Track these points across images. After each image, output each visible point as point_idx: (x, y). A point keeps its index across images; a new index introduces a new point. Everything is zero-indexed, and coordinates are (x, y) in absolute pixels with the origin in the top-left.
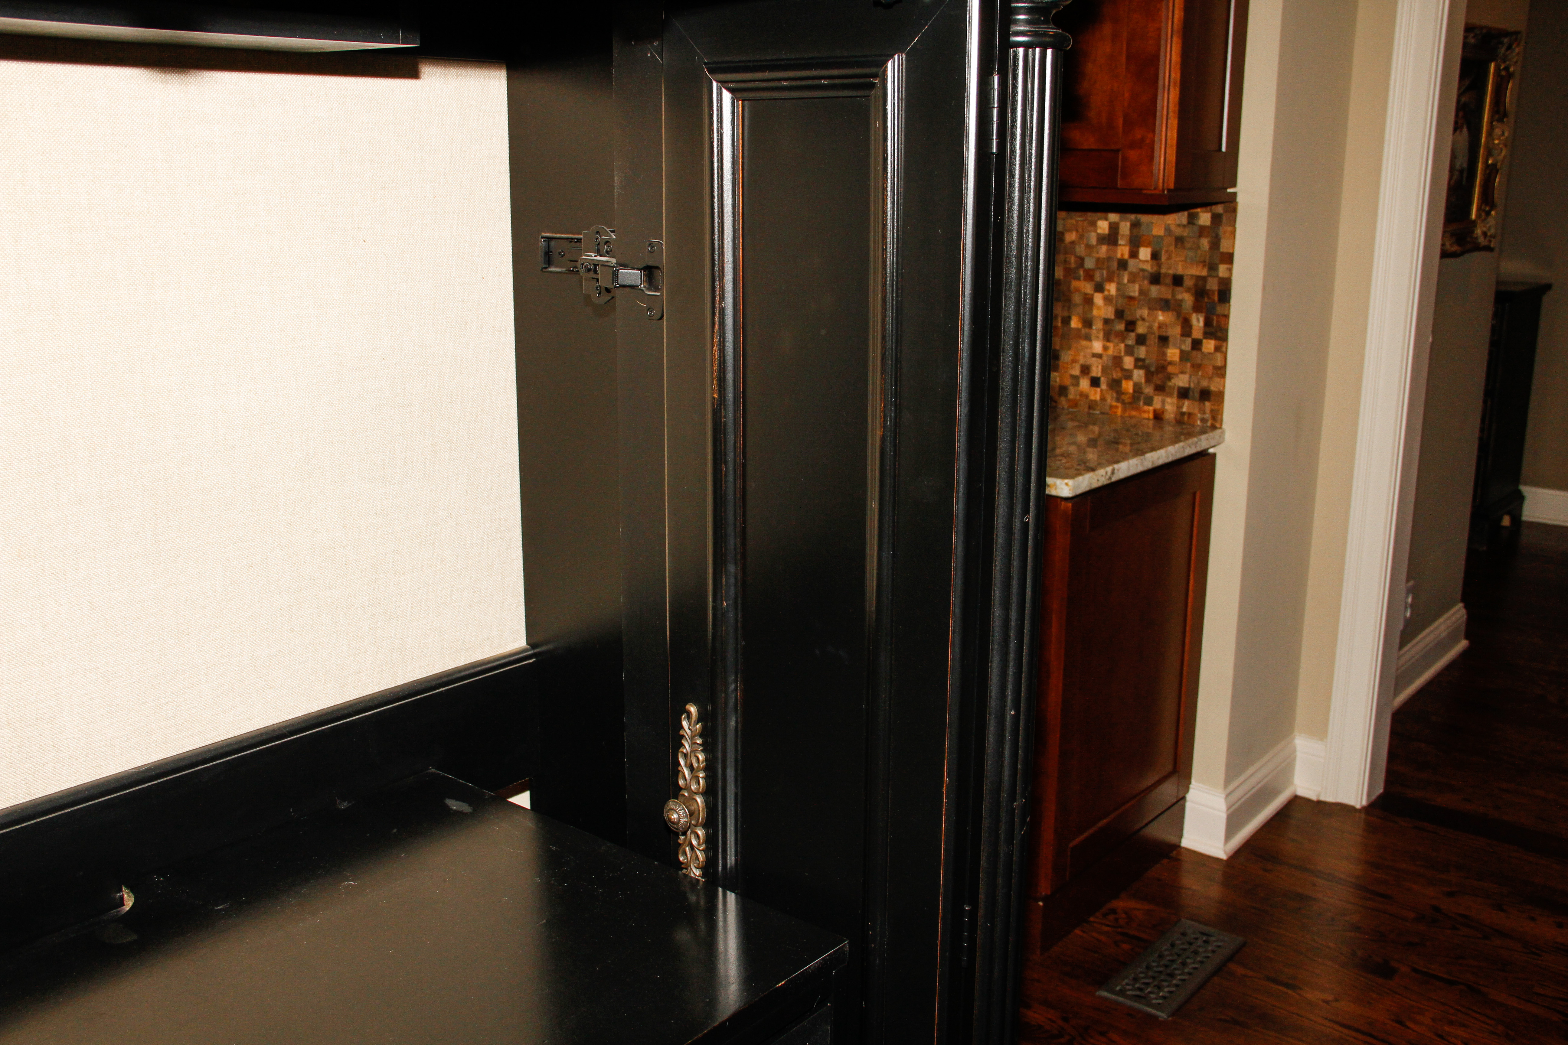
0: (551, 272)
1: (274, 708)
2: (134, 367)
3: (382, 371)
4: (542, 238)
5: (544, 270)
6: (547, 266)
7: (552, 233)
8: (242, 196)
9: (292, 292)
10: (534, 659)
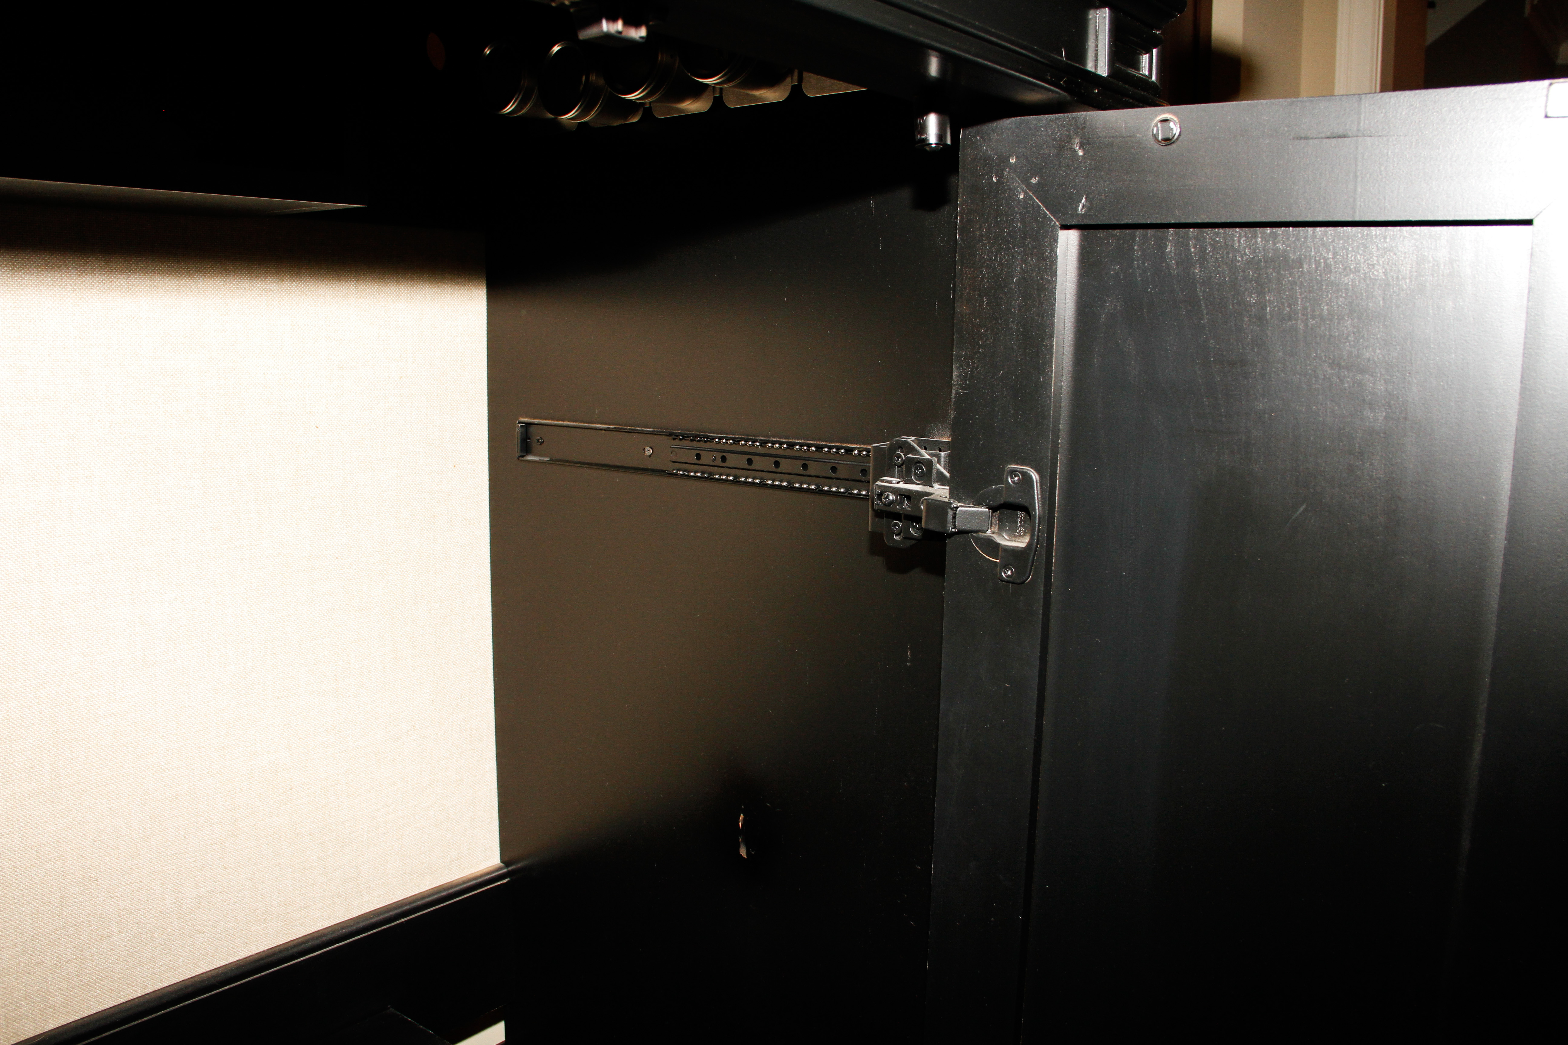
0: (529, 461)
1: (203, 955)
2: (31, 575)
3: (334, 572)
4: (519, 423)
5: (521, 458)
6: (524, 454)
7: (530, 418)
8: (172, 377)
9: (229, 485)
10: (508, 879)
